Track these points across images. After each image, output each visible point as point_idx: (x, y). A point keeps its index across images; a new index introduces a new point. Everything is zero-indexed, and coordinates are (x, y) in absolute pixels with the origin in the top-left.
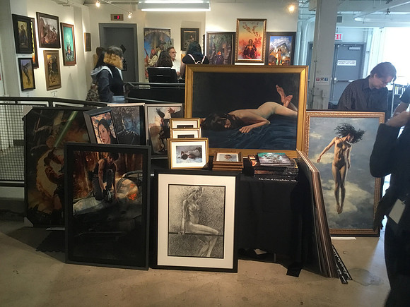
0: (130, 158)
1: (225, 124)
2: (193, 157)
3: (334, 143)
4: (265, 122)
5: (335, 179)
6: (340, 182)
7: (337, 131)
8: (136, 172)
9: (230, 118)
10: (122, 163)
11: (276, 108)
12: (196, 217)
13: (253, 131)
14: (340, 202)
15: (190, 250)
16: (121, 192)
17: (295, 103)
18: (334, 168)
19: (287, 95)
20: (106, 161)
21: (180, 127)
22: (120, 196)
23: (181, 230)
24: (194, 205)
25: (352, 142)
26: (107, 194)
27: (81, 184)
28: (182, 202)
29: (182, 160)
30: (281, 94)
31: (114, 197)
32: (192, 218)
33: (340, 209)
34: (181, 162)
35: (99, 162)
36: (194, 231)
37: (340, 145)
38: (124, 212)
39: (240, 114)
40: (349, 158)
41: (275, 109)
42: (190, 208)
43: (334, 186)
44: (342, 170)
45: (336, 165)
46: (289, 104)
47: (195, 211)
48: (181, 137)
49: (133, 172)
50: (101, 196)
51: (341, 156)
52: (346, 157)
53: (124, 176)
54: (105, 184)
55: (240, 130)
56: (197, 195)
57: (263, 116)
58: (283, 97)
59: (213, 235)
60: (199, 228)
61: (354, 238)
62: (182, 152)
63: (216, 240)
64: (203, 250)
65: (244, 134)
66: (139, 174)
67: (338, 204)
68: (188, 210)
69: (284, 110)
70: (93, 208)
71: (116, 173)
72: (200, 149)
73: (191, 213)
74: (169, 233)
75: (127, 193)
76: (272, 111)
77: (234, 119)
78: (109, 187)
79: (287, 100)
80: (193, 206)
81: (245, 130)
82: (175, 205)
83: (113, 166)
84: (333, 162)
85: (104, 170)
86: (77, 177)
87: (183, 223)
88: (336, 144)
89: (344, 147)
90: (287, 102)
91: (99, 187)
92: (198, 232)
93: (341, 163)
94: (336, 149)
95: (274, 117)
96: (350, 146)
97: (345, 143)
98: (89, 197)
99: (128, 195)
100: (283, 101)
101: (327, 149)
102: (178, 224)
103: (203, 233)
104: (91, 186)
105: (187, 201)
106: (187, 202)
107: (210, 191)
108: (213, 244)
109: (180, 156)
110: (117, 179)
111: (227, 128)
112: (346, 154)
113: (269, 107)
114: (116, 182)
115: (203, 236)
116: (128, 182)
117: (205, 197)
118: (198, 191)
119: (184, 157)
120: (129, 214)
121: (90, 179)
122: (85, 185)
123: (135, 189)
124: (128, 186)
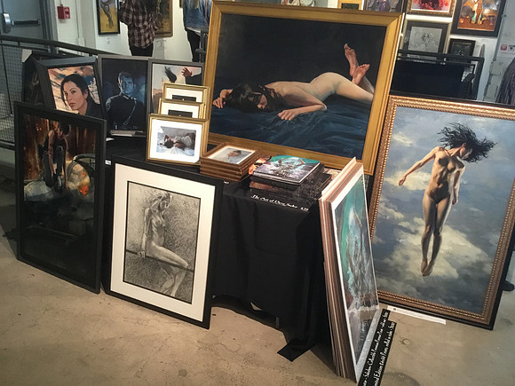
0: (81, 134)
1: (259, 102)
2: (182, 146)
3: (434, 156)
4: (319, 106)
5: (426, 217)
6: (434, 224)
7: (443, 136)
8: (89, 155)
9: (268, 93)
10: (73, 140)
11: (339, 83)
12: (160, 236)
13: (298, 118)
14: (429, 257)
15: (151, 281)
16: (72, 180)
17: (371, 78)
18: (426, 200)
19: (360, 62)
20: (56, 133)
21: (177, 99)
22: (72, 185)
23: (141, 249)
24: (159, 219)
25: (468, 160)
26: (57, 180)
27: (31, 161)
28: (144, 211)
29: (165, 148)
30: (351, 59)
31: (64, 185)
32: (156, 236)
33: (427, 269)
34: (163, 151)
35: (49, 135)
36: (156, 255)
37: (443, 162)
38: (74, 210)
39: (282, 88)
40: (457, 186)
41: (337, 86)
42: (154, 222)
43: (423, 230)
44: (441, 205)
45: (432, 195)
46: (362, 80)
47: (160, 228)
48: (173, 115)
49: (85, 155)
50: (51, 182)
51: (443, 180)
52: (451, 184)
53: (75, 158)
54: (55, 166)
55: (280, 114)
56: (164, 204)
57: (317, 96)
58: (353, 66)
59: (181, 267)
60: (164, 253)
61: (443, 321)
62: (167, 137)
63: (184, 274)
64: (168, 284)
65: (285, 122)
66: (90, 159)
67: (425, 259)
68: (151, 223)
69: (351, 88)
70: (43, 195)
71: (67, 153)
72: (193, 136)
73: (154, 229)
74: (126, 250)
75: (78, 184)
76: (333, 90)
77: (273, 95)
78: (59, 170)
79: (358, 72)
80: (156, 219)
81: (287, 115)
82: (135, 213)
83: (63, 143)
84: (427, 189)
85: (54, 145)
86: (27, 151)
87: (144, 240)
88: (437, 159)
89: (450, 166)
90: (359, 76)
91: (49, 169)
92: (162, 258)
93: (441, 192)
94: (436, 168)
95: (334, 99)
96: (461, 166)
97: (454, 159)
98: (39, 180)
99: (79, 187)
100: (352, 72)
101: (419, 166)
102: (137, 241)
103: (168, 260)
104: (41, 165)
105: (150, 211)
106: (150, 213)
107: (180, 201)
108: (180, 279)
109: (163, 142)
110: (68, 162)
111: (261, 110)
112: (452, 179)
113: (329, 81)
114: (67, 166)
115: (167, 265)
116: (79, 168)
117: (173, 209)
118: (164, 199)
119: (169, 145)
120: (80, 213)
121: (40, 157)
122: (35, 163)
123: (87, 180)
124: (79, 174)
